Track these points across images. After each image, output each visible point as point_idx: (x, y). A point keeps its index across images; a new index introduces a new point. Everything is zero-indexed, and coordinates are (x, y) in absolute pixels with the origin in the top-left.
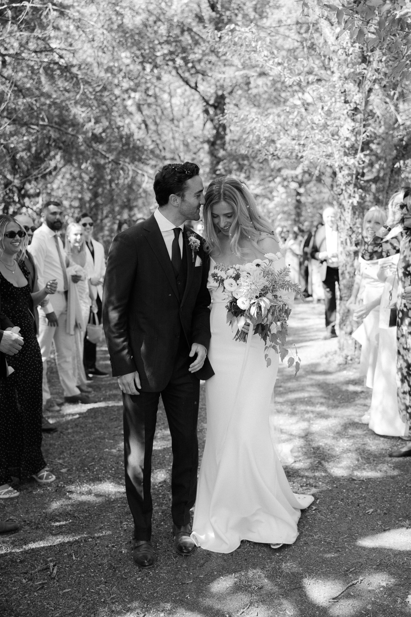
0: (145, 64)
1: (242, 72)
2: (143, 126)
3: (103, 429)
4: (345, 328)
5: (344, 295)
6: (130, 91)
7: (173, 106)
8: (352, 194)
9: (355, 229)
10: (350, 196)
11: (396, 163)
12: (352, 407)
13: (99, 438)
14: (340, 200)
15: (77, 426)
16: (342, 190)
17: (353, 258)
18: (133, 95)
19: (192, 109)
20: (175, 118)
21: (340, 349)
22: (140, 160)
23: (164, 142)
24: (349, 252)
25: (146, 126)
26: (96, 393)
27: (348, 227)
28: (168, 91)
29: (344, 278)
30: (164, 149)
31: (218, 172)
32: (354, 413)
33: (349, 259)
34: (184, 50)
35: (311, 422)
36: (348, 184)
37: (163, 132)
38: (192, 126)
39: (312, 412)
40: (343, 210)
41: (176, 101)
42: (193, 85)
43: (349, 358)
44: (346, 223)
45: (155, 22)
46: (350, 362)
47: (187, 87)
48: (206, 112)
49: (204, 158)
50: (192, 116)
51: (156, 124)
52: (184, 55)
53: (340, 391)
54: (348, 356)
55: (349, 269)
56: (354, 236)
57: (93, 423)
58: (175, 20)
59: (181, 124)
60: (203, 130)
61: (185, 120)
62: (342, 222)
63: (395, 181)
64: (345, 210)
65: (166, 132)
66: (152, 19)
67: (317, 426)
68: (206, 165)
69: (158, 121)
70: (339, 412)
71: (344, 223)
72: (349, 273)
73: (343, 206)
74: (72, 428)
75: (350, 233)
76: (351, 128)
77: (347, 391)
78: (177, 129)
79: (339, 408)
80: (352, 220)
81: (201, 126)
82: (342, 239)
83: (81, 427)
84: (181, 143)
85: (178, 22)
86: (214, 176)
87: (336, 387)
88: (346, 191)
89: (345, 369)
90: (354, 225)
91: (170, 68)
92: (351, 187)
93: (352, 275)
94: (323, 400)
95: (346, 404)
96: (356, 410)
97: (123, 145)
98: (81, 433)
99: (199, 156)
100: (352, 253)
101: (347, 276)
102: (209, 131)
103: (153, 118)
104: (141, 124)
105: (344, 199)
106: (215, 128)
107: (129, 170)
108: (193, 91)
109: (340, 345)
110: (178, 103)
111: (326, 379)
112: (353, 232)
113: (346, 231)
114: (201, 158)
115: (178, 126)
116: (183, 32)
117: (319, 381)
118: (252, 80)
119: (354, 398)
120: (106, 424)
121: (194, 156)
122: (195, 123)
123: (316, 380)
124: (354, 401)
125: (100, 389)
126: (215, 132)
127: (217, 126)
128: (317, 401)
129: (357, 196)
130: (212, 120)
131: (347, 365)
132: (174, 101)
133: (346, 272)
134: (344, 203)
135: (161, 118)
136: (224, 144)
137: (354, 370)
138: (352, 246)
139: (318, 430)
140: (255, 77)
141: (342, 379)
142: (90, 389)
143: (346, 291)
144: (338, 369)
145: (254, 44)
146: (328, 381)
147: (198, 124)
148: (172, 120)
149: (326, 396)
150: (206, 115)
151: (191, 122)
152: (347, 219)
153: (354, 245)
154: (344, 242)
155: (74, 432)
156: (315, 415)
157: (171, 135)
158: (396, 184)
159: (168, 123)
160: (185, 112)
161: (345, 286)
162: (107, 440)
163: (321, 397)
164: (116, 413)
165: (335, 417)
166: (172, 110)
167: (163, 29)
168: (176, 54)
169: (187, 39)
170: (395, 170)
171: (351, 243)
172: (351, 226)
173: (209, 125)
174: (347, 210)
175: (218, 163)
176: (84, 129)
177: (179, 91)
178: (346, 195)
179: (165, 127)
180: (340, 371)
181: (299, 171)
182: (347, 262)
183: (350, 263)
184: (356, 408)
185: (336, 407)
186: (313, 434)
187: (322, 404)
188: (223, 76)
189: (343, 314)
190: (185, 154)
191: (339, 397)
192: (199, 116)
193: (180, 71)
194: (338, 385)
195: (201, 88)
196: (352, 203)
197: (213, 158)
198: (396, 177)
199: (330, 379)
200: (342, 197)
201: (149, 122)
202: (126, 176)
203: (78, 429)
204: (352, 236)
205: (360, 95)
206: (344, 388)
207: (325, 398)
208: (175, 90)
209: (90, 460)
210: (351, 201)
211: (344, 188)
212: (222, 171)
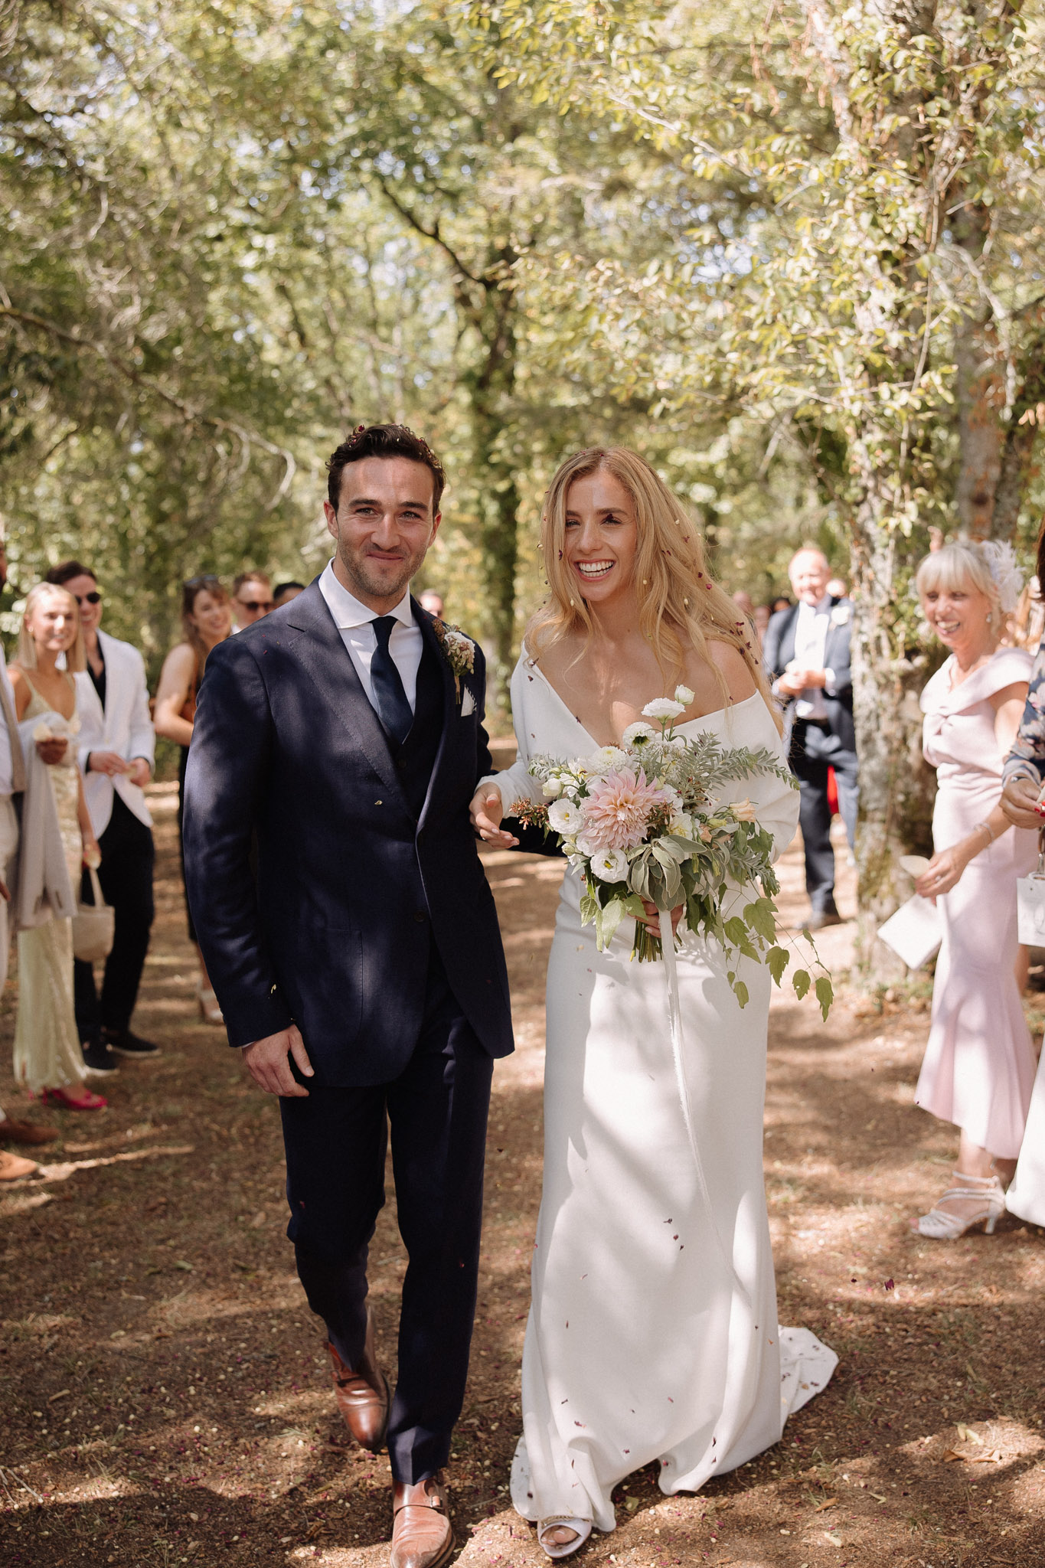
0: (297, 168)
1: (560, 181)
2: (294, 338)
3: (119, 1245)
4: (875, 903)
5: (871, 806)
6: (251, 233)
7: (377, 287)
8: (896, 502)
9: (903, 607)
10: (889, 509)
11: (1023, 411)
12: (916, 1163)
13: (100, 1284)
14: (859, 520)
15: (36, 1234)
16: (865, 490)
17: (898, 695)
18: (258, 240)
19: (425, 294)
20: (381, 320)
21: (860, 966)
22: (280, 420)
23: (350, 383)
24: (885, 676)
25: (302, 338)
26: (112, 1111)
27: (884, 601)
28: (362, 247)
29: (871, 755)
30: (351, 399)
31: (495, 459)
32: (924, 1185)
33: (885, 697)
34: (404, 130)
35: (792, 1219)
36: (881, 472)
37: (348, 358)
38: (427, 341)
39: (792, 1181)
40: (867, 550)
41: (386, 275)
42: (427, 226)
43: (889, 995)
44: (878, 588)
45: (322, 52)
46: (893, 1007)
47: (413, 234)
48: (463, 300)
49: (457, 424)
50: (425, 315)
51: (329, 333)
52: (402, 141)
53: (873, 1106)
54: (885, 990)
55: (887, 727)
56: (901, 628)
57: (90, 1223)
58: (379, 46)
59: (396, 335)
60: (456, 350)
61: (408, 326)
62: (865, 586)
63: (1020, 465)
64: (873, 550)
65: (355, 354)
66: (315, 43)
67: (810, 1234)
68: (461, 444)
69: (335, 325)
70: (877, 1182)
71: (871, 590)
72: (887, 739)
73: (868, 536)
74: (19, 1242)
75: (890, 619)
76: (889, 306)
77: (892, 1104)
78: (386, 347)
79: (876, 1169)
80: (895, 579)
81: (452, 342)
82: (864, 638)
83: (51, 1239)
84: (397, 386)
85: (386, 51)
86: (485, 469)
87: (858, 1091)
88: (877, 493)
89: (878, 1031)
90: (900, 595)
91: (365, 178)
92: (893, 482)
93: (896, 744)
94: (819, 1138)
95: (893, 1151)
96: (927, 1174)
97: (232, 381)
98: (44, 1262)
99: (445, 420)
100: (895, 678)
101: (882, 749)
102: (472, 351)
103: (322, 316)
104: (287, 333)
105: (873, 516)
106: (486, 340)
107: (241, 443)
108: (429, 242)
109: (860, 954)
110: (390, 281)
111: (824, 1064)
112: (900, 616)
113: (876, 614)
114: (450, 425)
115: (387, 340)
116: (398, 80)
117: (802, 1068)
118: (588, 204)
119: (917, 1131)
120: (131, 1229)
121: (432, 420)
122: (435, 334)
123: (793, 1067)
124: (918, 1140)
125: (128, 1097)
126: (486, 351)
127: (493, 335)
128: (802, 1140)
129: (911, 507)
130: (477, 323)
131: (885, 1019)
132: (377, 273)
133: (878, 736)
134: (871, 528)
135: (342, 319)
136: (510, 379)
137: (908, 1034)
138: (895, 657)
139: (816, 1250)
140: (597, 195)
141: (871, 1063)
142: (96, 1099)
143: (877, 793)
144: (859, 1030)
145: (601, 46)
146: (830, 1071)
147: (443, 336)
148: (373, 325)
149: (829, 1122)
150: (462, 311)
151: (423, 330)
152: (880, 576)
153: (902, 655)
154: (872, 647)
155: (20, 1262)
156: (801, 1192)
157: (369, 364)
158: (1024, 473)
159: (362, 332)
160: (408, 304)
161: (875, 778)
162: (125, 1295)
163: (814, 1125)
164: (168, 1186)
165: (867, 1201)
166: (373, 299)
167: (344, 70)
168: (381, 137)
169: (410, 99)
170: (1020, 432)
171: (893, 648)
172: (894, 597)
173: (471, 338)
174: (879, 550)
175: (494, 434)
176: (114, 326)
177: (392, 249)
178: (878, 507)
179: (354, 346)
180: (864, 1035)
181: (717, 453)
182: (880, 705)
183: (891, 710)
184: (927, 1166)
185: (863, 1162)
186: (803, 1265)
187: (819, 1151)
188: (508, 192)
189: (871, 861)
190: (408, 415)
191: (869, 1127)
192: (444, 314)
193: (392, 188)
194: (862, 1084)
195: (449, 235)
196: (898, 528)
197: (482, 419)
198: (1023, 454)
199: (838, 1061)
200: (864, 512)
201: (311, 327)
202: (233, 461)
203: (37, 1248)
204: (896, 629)
205: (918, 208)
206: (882, 1093)
207: (826, 1129)
208: (382, 246)
209: (54, 1376)
210: (892, 523)
211: (871, 484)
212: (507, 453)
